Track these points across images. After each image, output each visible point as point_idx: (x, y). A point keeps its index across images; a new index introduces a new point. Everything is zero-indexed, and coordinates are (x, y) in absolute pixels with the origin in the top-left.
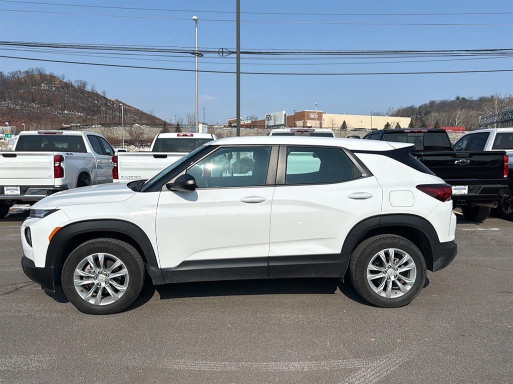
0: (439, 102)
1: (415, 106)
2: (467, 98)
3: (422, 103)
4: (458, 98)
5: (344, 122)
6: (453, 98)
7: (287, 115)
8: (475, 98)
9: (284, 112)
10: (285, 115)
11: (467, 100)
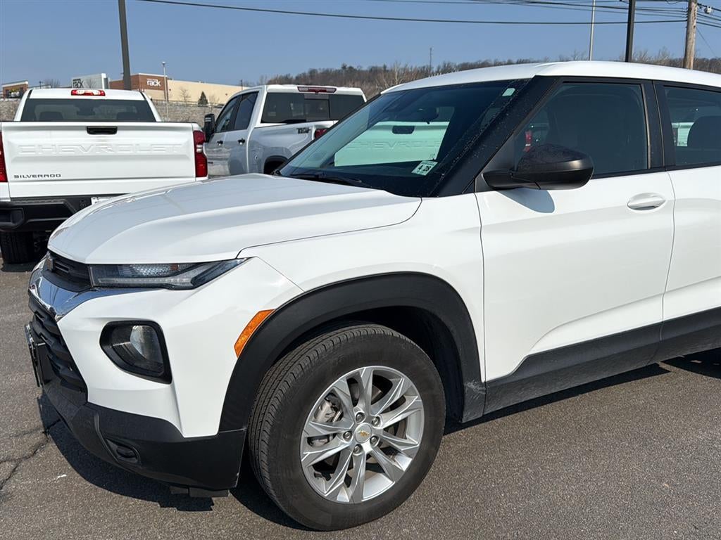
0: (322, 71)
1: (291, 76)
2: (355, 67)
3: (301, 72)
4: (344, 67)
5: (203, 94)
6: (339, 67)
7: (109, 80)
8: (365, 68)
9: (104, 76)
10: (106, 80)
11: (355, 70)
